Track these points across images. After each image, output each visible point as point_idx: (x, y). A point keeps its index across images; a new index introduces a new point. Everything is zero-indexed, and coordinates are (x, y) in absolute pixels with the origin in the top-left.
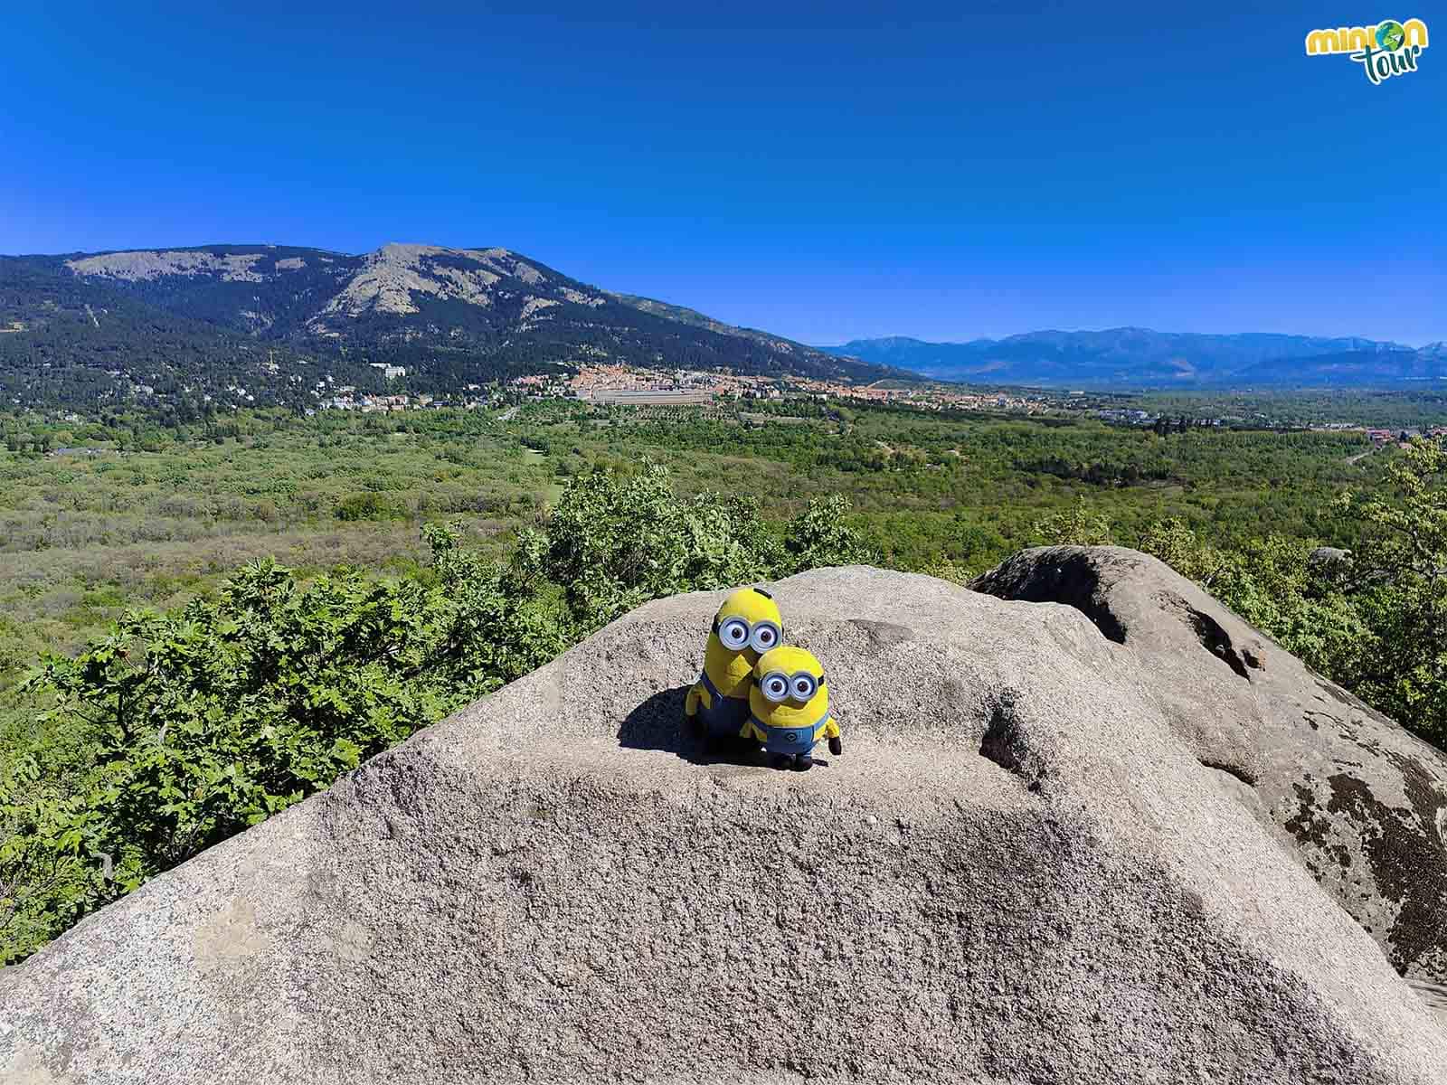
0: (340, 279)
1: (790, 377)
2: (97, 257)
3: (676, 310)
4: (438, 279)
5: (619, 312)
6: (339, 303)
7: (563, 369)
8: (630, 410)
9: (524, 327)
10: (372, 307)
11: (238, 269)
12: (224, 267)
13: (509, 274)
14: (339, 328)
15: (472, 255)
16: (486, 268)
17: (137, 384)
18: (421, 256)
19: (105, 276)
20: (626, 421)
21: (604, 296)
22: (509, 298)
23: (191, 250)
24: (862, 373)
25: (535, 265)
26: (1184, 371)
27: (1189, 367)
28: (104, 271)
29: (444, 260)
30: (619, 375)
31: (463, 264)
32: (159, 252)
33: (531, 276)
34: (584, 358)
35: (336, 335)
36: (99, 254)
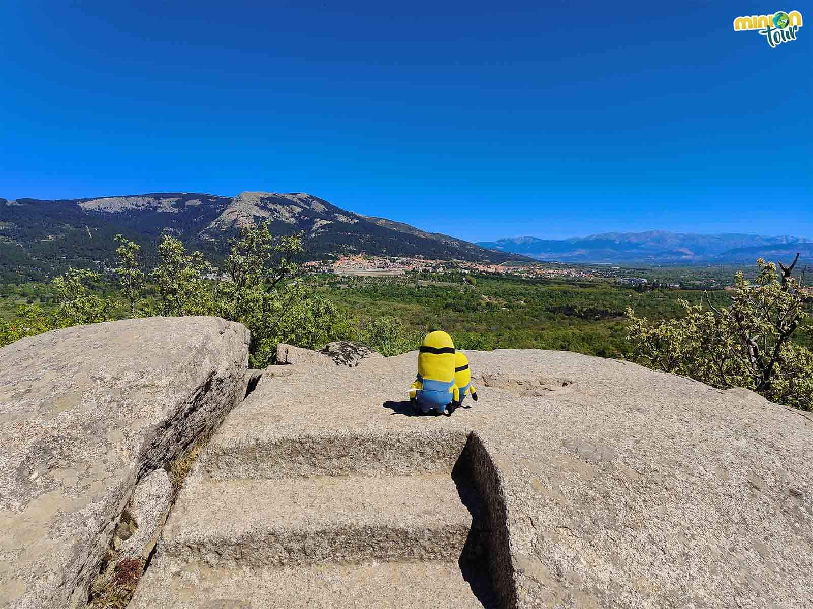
0: (218, 211)
1: (455, 260)
2: (95, 201)
3: (397, 225)
4: (270, 210)
5: (366, 226)
6: (216, 224)
7: (331, 258)
8: (360, 279)
9: (313, 235)
10: (233, 225)
11: (166, 206)
12: (159, 205)
13: (308, 207)
14: (216, 236)
15: (289, 197)
16: (296, 204)
17: (108, 267)
18: (261, 198)
19: (97, 210)
20: (356, 285)
21: (358, 218)
22: (307, 220)
23: (143, 196)
24: (498, 258)
25: (323, 202)
26: (686, 255)
27: (689, 252)
28: (97, 208)
29: (273, 200)
30: (360, 260)
31: (284, 202)
32: (126, 197)
33: (320, 208)
34: (342, 252)
35: (214, 240)
36: (96, 199)
